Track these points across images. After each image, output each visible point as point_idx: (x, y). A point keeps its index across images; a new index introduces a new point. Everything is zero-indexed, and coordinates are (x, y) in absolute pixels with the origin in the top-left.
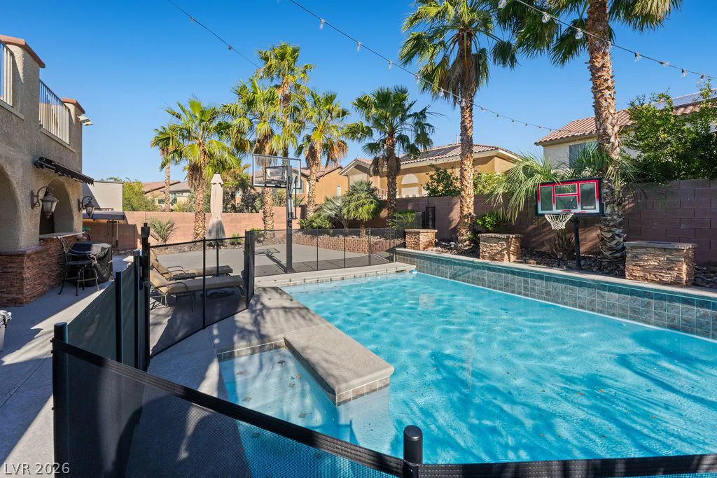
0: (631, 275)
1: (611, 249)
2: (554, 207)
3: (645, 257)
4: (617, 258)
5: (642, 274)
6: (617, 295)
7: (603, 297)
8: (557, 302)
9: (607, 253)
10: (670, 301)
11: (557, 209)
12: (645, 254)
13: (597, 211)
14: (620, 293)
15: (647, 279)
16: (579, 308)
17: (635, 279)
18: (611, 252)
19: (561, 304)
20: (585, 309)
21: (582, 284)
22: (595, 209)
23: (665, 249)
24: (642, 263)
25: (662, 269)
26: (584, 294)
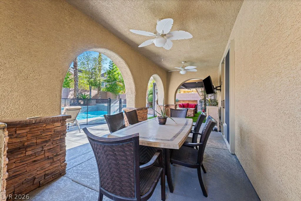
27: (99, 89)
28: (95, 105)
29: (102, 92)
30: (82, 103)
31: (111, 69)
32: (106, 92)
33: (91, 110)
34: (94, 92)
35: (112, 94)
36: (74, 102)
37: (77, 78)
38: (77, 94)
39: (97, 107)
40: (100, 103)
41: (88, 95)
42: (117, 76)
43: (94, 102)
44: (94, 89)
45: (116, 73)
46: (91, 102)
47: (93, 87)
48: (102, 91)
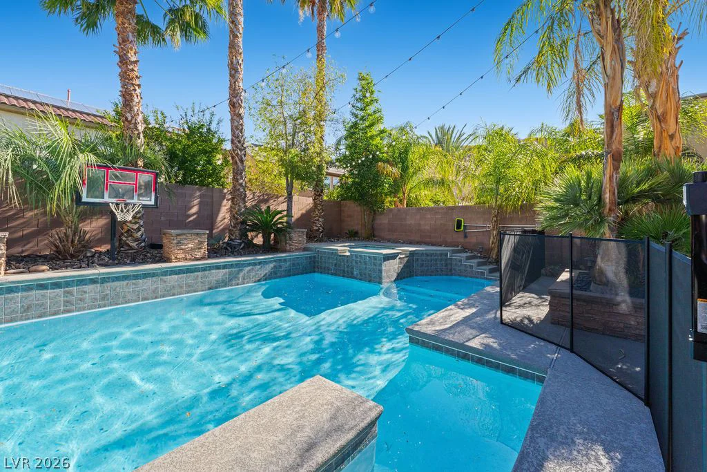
0: (176, 258)
1: (137, 240)
2: (106, 195)
3: (185, 242)
4: (142, 247)
5: (183, 256)
6: (176, 276)
7: (165, 282)
8: (117, 304)
9: (134, 245)
10: (209, 270)
11: (109, 197)
12: (186, 239)
13: (152, 203)
14: (179, 273)
15: (186, 259)
16: (142, 301)
17: (179, 261)
18: (137, 243)
19: (122, 304)
20: (148, 300)
21: (146, 275)
22: (151, 200)
23: (197, 234)
24: (183, 247)
25: (195, 249)
26: (148, 284)
27: (318, 192)
28: (305, 249)
29: (329, 201)
30: (259, 240)
31: (356, 116)
32: (339, 203)
33: (289, 271)
34: (302, 203)
35: (359, 208)
36: (231, 240)
37: (241, 150)
38: (239, 210)
39: (310, 257)
40: (321, 241)
41: (280, 212)
42: (377, 141)
43: (298, 237)
44: (302, 192)
45: (374, 131)
46: (291, 239)
47: (297, 184)
48: (325, 198)
